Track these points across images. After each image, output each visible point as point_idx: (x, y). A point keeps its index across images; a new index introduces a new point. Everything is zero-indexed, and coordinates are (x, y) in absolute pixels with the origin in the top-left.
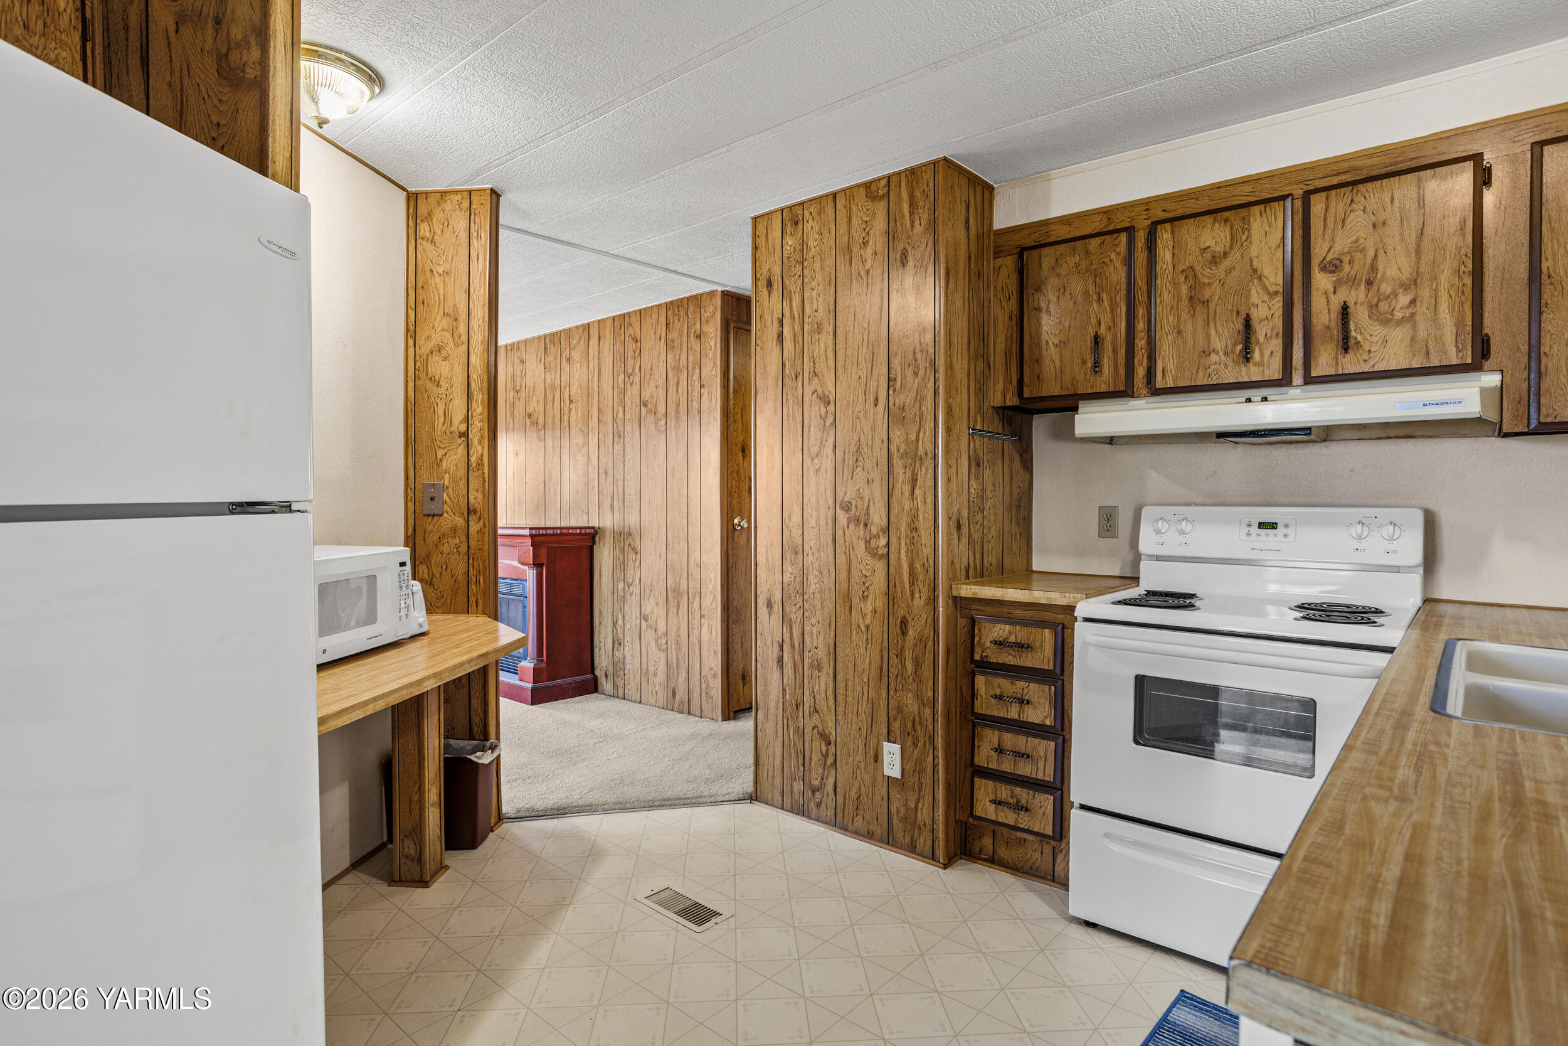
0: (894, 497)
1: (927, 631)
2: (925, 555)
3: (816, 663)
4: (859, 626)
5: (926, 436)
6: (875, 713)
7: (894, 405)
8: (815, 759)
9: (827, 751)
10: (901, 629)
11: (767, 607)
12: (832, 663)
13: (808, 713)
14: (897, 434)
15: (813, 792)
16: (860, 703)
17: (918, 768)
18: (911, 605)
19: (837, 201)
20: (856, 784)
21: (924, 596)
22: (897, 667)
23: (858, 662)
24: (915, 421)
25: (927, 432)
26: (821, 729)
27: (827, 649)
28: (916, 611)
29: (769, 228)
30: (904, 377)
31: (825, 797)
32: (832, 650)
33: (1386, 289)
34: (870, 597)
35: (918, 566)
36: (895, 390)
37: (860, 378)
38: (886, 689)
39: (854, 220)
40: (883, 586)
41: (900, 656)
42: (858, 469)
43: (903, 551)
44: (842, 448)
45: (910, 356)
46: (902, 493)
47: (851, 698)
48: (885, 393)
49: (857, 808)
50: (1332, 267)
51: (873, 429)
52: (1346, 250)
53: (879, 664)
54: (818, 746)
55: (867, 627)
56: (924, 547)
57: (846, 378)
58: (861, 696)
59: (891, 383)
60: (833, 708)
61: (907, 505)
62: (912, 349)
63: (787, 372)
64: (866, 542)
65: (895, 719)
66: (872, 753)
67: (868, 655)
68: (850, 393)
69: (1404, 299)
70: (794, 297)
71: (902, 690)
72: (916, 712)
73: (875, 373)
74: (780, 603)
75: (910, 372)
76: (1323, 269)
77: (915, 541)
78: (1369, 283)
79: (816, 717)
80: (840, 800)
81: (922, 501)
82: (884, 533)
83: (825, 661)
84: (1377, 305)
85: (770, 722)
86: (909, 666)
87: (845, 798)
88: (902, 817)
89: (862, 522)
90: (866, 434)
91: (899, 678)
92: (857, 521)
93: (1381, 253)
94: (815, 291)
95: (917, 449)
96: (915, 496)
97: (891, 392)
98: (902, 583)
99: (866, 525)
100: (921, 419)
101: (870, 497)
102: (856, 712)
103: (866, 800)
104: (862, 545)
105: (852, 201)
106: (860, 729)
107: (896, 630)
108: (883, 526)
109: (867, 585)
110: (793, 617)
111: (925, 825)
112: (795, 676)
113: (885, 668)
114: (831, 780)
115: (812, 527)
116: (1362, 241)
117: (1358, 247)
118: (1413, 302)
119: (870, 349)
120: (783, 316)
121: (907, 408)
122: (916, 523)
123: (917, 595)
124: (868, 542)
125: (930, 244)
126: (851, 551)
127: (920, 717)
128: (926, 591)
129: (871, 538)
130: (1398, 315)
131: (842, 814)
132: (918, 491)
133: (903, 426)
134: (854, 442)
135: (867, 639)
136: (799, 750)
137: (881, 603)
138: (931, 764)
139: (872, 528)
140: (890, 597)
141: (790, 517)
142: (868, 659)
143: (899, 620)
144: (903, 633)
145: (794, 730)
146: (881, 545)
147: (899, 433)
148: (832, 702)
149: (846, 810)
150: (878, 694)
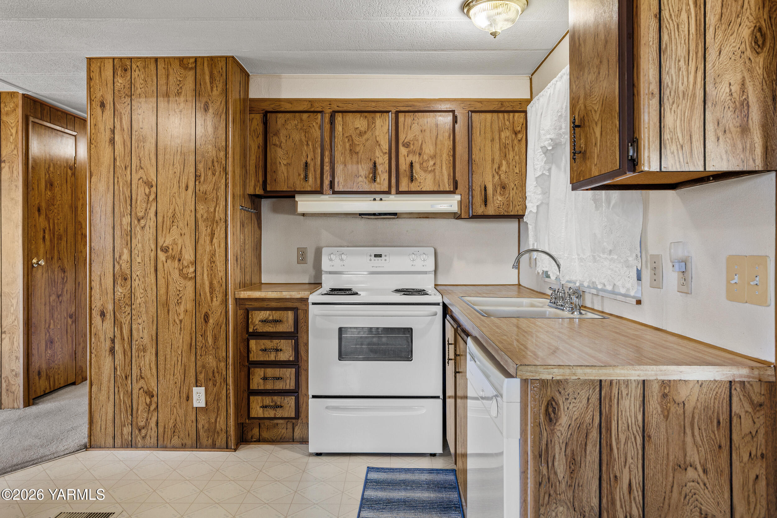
0: (199, 244)
1: (222, 319)
2: (220, 277)
3: (142, 347)
4: (175, 321)
5: (220, 209)
6: (187, 372)
7: (199, 191)
8: (141, 408)
9: (151, 402)
10: (205, 319)
11: (101, 316)
12: (154, 346)
13: (135, 380)
14: (201, 209)
15: (140, 430)
16: (176, 367)
17: (216, 398)
18: (211, 305)
19: (158, 64)
20: (173, 417)
21: (219, 299)
22: (201, 342)
23: (174, 342)
24: (213, 201)
25: (221, 207)
26: (146, 388)
27: (150, 337)
28: (214, 308)
29: (102, 68)
30: (206, 175)
31: (149, 431)
32: (154, 338)
33: (426, 157)
34: (183, 303)
35: (215, 283)
36: (200, 182)
37: (175, 173)
38: (195, 356)
39: (170, 78)
40: (192, 295)
41: (204, 335)
42: (174, 227)
43: (205, 275)
44: (162, 215)
45: (210, 164)
46: (205, 241)
47: (169, 366)
48: (193, 183)
49: (174, 432)
50: (407, 145)
51: (185, 204)
52: (412, 139)
53: (190, 342)
54: (144, 399)
55: (181, 321)
56: (219, 272)
57: (165, 172)
58: (176, 363)
59: (197, 178)
60: (156, 374)
61: (208, 248)
62: (211, 159)
63: (118, 164)
64: (180, 270)
65: (201, 373)
66: (184, 396)
67: (181, 337)
68: (168, 181)
69: (431, 163)
70: (124, 116)
71: (205, 355)
72: (215, 366)
73: (186, 171)
74: (112, 313)
75: (210, 173)
76: (403, 145)
77: (213, 268)
78: (420, 154)
79: (142, 381)
80: (161, 430)
81: (217, 246)
82: (192, 265)
83: (149, 346)
84: (422, 164)
85: (103, 392)
86: (210, 340)
87: (165, 428)
88: (206, 430)
89: (177, 259)
90: (179, 207)
91: (203, 348)
92: (173, 258)
93: (424, 143)
94: (141, 116)
95: (214, 216)
96: (213, 243)
97: (197, 183)
98: (205, 294)
99: (179, 260)
100: (217, 200)
101: (183, 243)
102: (173, 373)
103: (180, 425)
104: (177, 272)
105: (169, 66)
106: (176, 383)
107: (201, 320)
108: (192, 261)
109: (180, 296)
110: (123, 320)
111: (221, 430)
112: (125, 358)
113: (193, 344)
114: (154, 419)
115: (139, 263)
116: (417, 136)
117: (415, 139)
118: (434, 164)
119: (183, 156)
120: (114, 127)
121: (208, 193)
122: (214, 258)
123: (215, 299)
124: (181, 271)
125: (224, 103)
126: (169, 276)
127: (217, 368)
128: (220, 297)
129: (183, 268)
130: (430, 169)
131: (162, 439)
132: (215, 240)
133: (205, 203)
134: (171, 211)
135: (181, 328)
136: (128, 405)
137: (190, 306)
138: (225, 394)
139: (184, 262)
140: (197, 302)
141: (120, 257)
142: (181, 340)
143: (203, 314)
144: (206, 322)
145: (124, 393)
146: (190, 272)
147: (202, 207)
148: (154, 371)
149: (166, 435)
150: (189, 360)
